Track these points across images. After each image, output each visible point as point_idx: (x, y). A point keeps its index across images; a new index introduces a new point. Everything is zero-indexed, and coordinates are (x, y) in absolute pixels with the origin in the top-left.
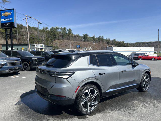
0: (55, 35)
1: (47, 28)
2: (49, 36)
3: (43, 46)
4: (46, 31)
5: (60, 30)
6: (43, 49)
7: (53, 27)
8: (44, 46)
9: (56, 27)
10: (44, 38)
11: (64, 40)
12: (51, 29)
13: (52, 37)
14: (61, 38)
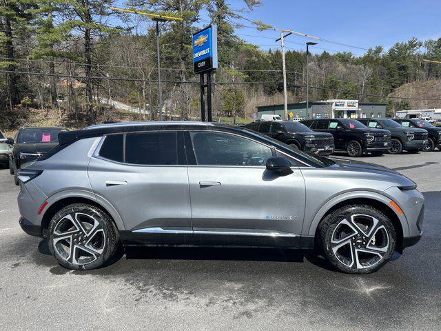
0: (403, 68)
1: (379, 50)
2: (382, 74)
3: (357, 104)
4: (375, 58)
5: (423, 51)
6: (354, 112)
7: (397, 45)
8: (359, 104)
9: (409, 42)
10: (364, 81)
11: (436, 82)
12: (392, 51)
13: (392, 76)
14: (424, 74)
